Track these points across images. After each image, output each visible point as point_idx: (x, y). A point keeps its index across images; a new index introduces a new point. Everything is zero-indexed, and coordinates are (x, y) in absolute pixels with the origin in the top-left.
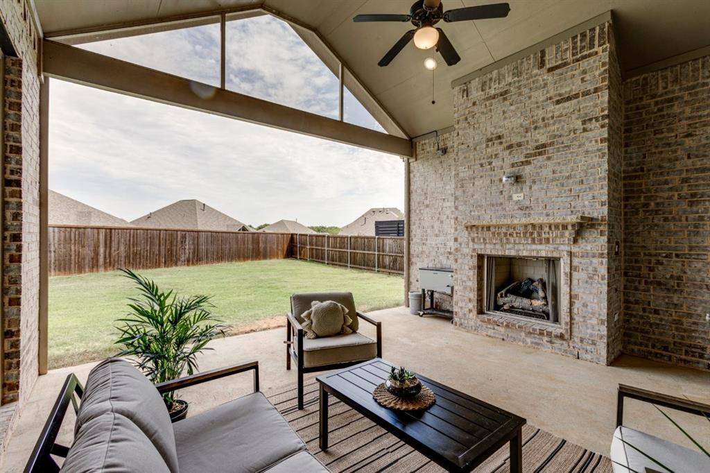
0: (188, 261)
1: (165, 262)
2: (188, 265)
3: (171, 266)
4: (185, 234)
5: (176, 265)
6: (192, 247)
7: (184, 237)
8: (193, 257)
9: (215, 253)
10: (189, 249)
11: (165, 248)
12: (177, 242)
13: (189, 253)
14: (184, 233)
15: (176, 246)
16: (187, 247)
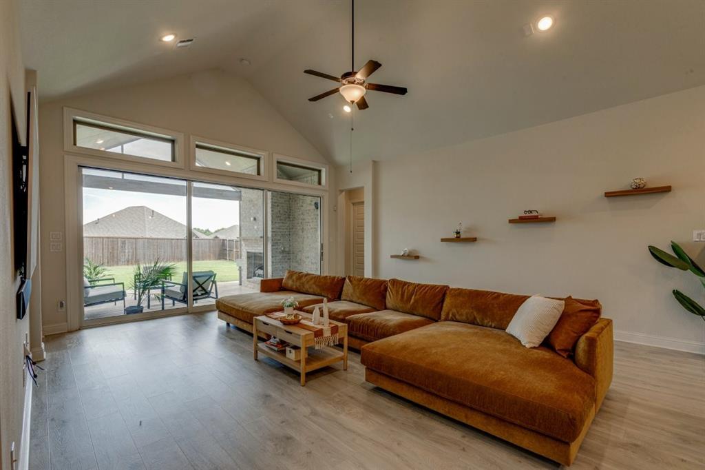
0: (128, 261)
1: (108, 262)
2: (128, 265)
3: (113, 265)
4: (125, 241)
5: (117, 264)
6: (131, 251)
7: (124, 243)
8: (132, 259)
9: (152, 256)
10: (128, 252)
11: (108, 252)
12: (118, 247)
13: (129, 256)
14: (123, 240)
15: (117, 250)
16: (127, 251)
